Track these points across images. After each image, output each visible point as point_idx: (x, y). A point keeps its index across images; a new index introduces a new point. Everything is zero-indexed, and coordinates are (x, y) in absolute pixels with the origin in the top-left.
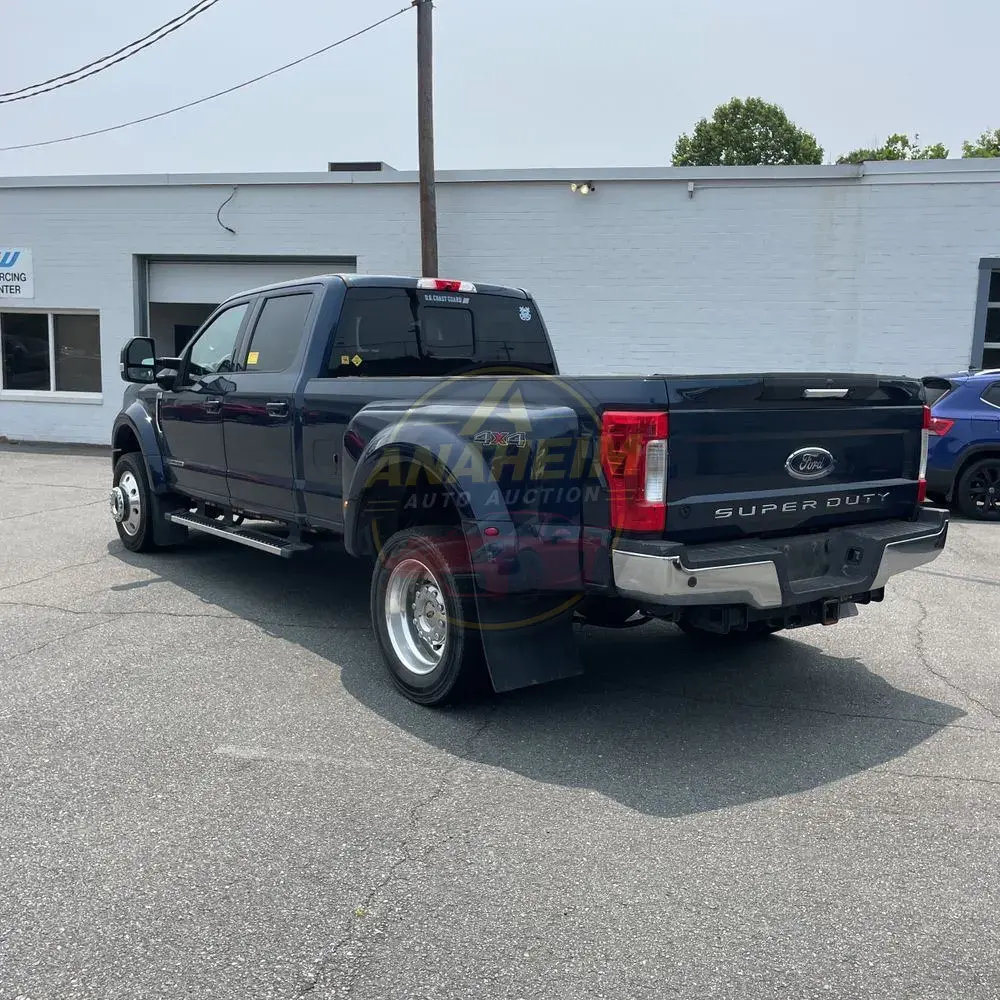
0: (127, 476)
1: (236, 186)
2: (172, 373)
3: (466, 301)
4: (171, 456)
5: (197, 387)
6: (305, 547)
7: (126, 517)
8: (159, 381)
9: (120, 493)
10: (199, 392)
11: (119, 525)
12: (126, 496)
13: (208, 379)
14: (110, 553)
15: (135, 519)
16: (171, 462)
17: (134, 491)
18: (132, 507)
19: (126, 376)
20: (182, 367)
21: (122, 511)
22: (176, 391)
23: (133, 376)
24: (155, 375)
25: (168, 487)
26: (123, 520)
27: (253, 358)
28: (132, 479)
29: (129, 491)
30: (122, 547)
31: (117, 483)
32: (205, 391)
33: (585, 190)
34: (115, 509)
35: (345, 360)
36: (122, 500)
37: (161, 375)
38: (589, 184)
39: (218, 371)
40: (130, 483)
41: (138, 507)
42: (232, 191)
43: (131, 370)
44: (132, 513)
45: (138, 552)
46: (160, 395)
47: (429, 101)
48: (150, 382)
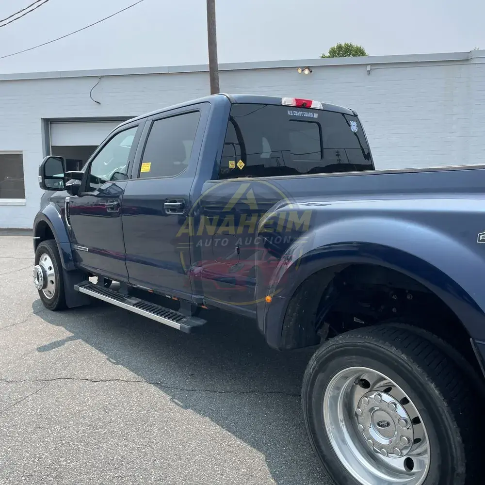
0: (45, 257)
1: (101, 77)
2: (77, 182)
3: (316, 116)
4: (77, 243)
5: (96, 193)
6: (200, 322)
7: (45, 286)
8: (68, 189)
9: (40, 270)
10: (97, 196)
11: (40, 292)
12: (44, 272)
13: (104, 187)
14: (34, 313)
15: (52, 288)
16: (78, 247)
17: (50, 268)
18: (49, 279)
19: (43, 186)
20: (84, 178)
21: (42, 283)
22: (80, 196)
23: (48, 185)
24: (65, 185)
25: (76, 266)
26: (43, 288)
27: (146, 168)
28: (49, 259)
29: (46, 268)
30: (43, 307)
31: (37, 262)
32: (102, 195)
33: (307, 72)
34: (36, 280)
35: (232, 164)
36: (42, 274)
37: (68, 184)
38: (308, 68)
39: (111, 180)
40: (47, 262)
41: (53, 279)
42: (98, 80)
43: (46, 180)
44: (49, 284)
45: (55, 310)
46: (68, 199)
47: (214, 22)
48: (61, 190)
